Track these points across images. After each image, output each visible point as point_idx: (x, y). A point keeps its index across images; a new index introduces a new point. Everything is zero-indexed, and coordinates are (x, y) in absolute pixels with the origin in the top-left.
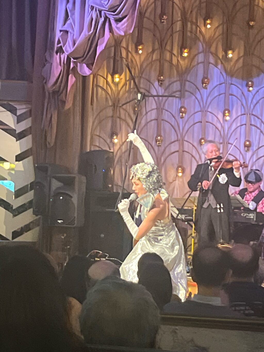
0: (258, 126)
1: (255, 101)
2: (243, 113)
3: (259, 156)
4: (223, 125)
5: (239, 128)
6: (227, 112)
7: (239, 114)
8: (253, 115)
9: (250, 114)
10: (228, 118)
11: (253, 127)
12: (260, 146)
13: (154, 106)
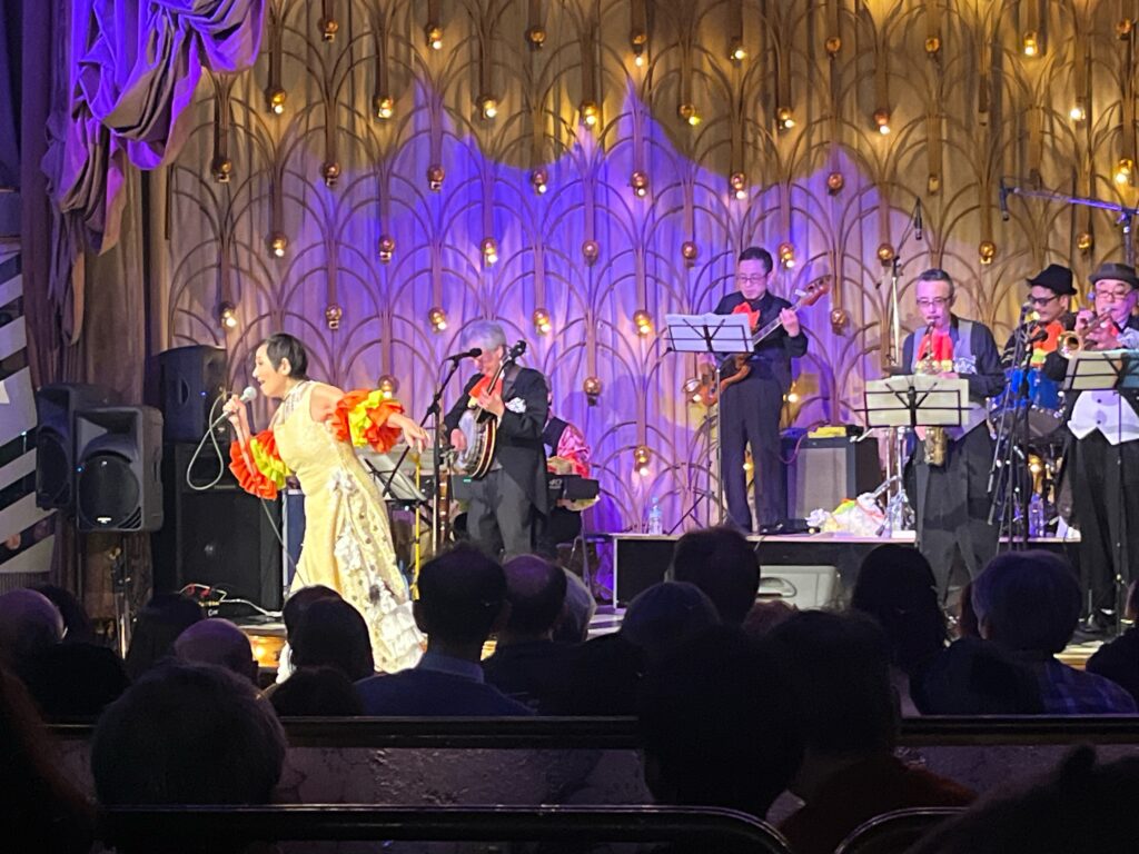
0: (564, 276)
1: (551, 219)
2: (526, 246)
4: (481, 275)
5: (520, 280)
6: (488, 245)
7: (519, 248)
8: (549, 249)
9: (543, 248)
10: (493, 259)
11: (552, 279)
12: (571, 320)
13: (319, 238)
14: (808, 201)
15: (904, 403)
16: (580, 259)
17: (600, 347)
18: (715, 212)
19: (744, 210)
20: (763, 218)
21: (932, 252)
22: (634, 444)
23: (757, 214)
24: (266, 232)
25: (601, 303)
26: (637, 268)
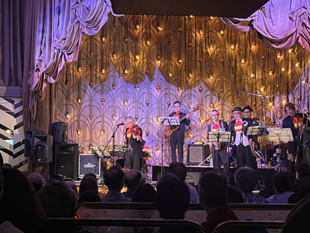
0: (141, 108)
1: (139, 96)
2: (133, 101)
3: (142, 123)
4: (124, 107)
5: (132, 109)
6: (125, 101)
7: (132, 102)
8: (139, 102)
9: (137, 102)
10: (126, 104)
11: (139, 109)
12: (143, 118)
13: (88, 99)
14: (195, 93)
15: (217, 136)
16: (145, 104)
17: (149, 124)
18: (175, 95)
19: (181, 95)
20: (185, 96)
21: (221, 104)
22: (156, 145)
23: (183, 95)
24: (77, 97)
25: (150, 114)
26: (158, 106)
